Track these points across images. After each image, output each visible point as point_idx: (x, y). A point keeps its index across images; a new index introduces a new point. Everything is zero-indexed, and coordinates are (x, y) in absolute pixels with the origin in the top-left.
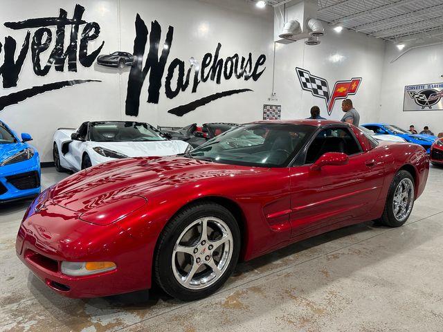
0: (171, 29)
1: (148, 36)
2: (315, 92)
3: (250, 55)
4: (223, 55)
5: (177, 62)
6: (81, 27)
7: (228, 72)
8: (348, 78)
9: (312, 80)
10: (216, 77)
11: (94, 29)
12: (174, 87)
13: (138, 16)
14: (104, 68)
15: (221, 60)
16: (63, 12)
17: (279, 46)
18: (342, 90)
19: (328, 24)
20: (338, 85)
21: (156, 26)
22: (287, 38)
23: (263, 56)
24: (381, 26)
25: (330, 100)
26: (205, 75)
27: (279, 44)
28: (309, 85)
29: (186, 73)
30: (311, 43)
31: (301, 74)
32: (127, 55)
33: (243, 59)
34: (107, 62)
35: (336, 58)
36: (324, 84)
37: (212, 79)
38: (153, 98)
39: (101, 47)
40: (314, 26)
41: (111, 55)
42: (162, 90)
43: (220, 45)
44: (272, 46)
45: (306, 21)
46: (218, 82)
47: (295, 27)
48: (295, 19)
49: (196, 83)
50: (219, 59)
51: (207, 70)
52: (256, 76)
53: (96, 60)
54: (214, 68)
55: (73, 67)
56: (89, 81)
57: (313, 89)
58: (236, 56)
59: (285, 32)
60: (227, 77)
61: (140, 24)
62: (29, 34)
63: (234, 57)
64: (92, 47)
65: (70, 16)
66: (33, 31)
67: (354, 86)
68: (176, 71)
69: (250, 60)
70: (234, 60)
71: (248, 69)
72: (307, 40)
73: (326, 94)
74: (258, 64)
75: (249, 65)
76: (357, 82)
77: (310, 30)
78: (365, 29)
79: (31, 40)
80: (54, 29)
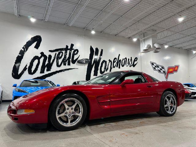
0: (102, 50)
1: (94, 53)
2: (159, 71)
3: (131, 57)
4: (121, 58)
5: (104, 61)
6: (73, 51)
7: (123, 64)
8: (173, 65)
9: (158, 67)
10: (118, 66)
11: (76, 51)
12: (103, 70)
13: (91, 46)
14: (79, 64)
15: (120, 60)
16: (67, 46)
17: (143, 54)
18: (171, 70)
19: (162, 45)
20: (169, 68)
21: (97, 49)
22: (146, 51)
23: (136, 58)
24: (184, 45)
25: (166, 74)
26: (114, 66)
27: (142, 53)
28: (156, 68)
29: (107, 65)
30: (156, 52)
31: (153, 64)
32: (87, 59)
33: (129, 59)
34: (81, 62)
35: (167, 58)
36: (163, 68)
37: (117, 67)
38: (96, 74)
39: (79, 57)
40: (156, 46)
41: (82, 60)
42: (99, 71)
43: (119, 55)
44: (140, 54)
45: (153, 44)
46: (119, 68)
47: (149, 47)
48: (149, 44)
49: (111, 68)
50: (119, 60)
51: (115, 64)
52: (134, 66)
53: (77, 62)
54: (117, 63)
55: (69, 64)
56: (74, 69)
57: (158, 70)
58: (126, 58)
59: (145, 48)
60: (123, 66)
61: (91, 49)
62: (56, 54)
63: (125, 59)
64: (76, 57)
65: (69, 48)
66: (57, 53)
67: (176, 68)
68: (104, 64)
69: (131, 59)
70: (125, 60)
71: (131, 63)
72: (154, 51)
73: (164, 72)
74: (134, 61)
75: (131, 61)
76: (177, 67)
77: (155, 47)
78: (178, 46)
79: (56, 56)
80: (64, 52)
